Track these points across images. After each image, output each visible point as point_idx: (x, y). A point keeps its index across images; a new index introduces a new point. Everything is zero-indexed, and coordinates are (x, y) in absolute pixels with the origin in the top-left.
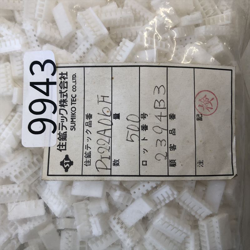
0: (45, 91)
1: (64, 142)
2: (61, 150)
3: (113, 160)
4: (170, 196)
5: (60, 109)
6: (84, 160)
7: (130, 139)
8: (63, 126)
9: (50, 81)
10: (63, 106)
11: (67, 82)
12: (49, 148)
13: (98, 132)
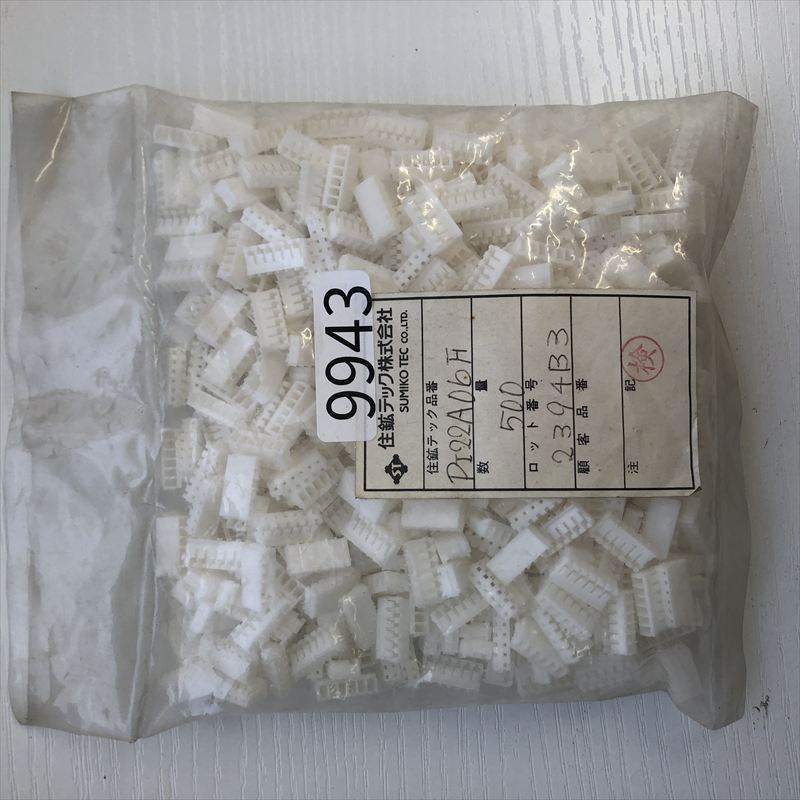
0: (352, 342)
1: (390, 432)
2: (385, 447)
3: (477, 463)
4: (580, 525)
5: (380, 375)
6: (427, 463)
7: (506, 426)
8: (386, 404)
9: (361, 325)
10: (386, 369)
11: (391, 327)
12: (365, 443)
13: (448, 414)
